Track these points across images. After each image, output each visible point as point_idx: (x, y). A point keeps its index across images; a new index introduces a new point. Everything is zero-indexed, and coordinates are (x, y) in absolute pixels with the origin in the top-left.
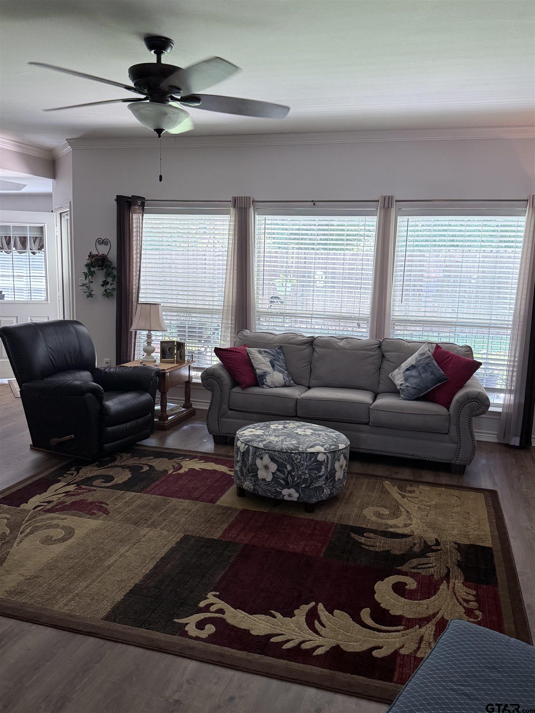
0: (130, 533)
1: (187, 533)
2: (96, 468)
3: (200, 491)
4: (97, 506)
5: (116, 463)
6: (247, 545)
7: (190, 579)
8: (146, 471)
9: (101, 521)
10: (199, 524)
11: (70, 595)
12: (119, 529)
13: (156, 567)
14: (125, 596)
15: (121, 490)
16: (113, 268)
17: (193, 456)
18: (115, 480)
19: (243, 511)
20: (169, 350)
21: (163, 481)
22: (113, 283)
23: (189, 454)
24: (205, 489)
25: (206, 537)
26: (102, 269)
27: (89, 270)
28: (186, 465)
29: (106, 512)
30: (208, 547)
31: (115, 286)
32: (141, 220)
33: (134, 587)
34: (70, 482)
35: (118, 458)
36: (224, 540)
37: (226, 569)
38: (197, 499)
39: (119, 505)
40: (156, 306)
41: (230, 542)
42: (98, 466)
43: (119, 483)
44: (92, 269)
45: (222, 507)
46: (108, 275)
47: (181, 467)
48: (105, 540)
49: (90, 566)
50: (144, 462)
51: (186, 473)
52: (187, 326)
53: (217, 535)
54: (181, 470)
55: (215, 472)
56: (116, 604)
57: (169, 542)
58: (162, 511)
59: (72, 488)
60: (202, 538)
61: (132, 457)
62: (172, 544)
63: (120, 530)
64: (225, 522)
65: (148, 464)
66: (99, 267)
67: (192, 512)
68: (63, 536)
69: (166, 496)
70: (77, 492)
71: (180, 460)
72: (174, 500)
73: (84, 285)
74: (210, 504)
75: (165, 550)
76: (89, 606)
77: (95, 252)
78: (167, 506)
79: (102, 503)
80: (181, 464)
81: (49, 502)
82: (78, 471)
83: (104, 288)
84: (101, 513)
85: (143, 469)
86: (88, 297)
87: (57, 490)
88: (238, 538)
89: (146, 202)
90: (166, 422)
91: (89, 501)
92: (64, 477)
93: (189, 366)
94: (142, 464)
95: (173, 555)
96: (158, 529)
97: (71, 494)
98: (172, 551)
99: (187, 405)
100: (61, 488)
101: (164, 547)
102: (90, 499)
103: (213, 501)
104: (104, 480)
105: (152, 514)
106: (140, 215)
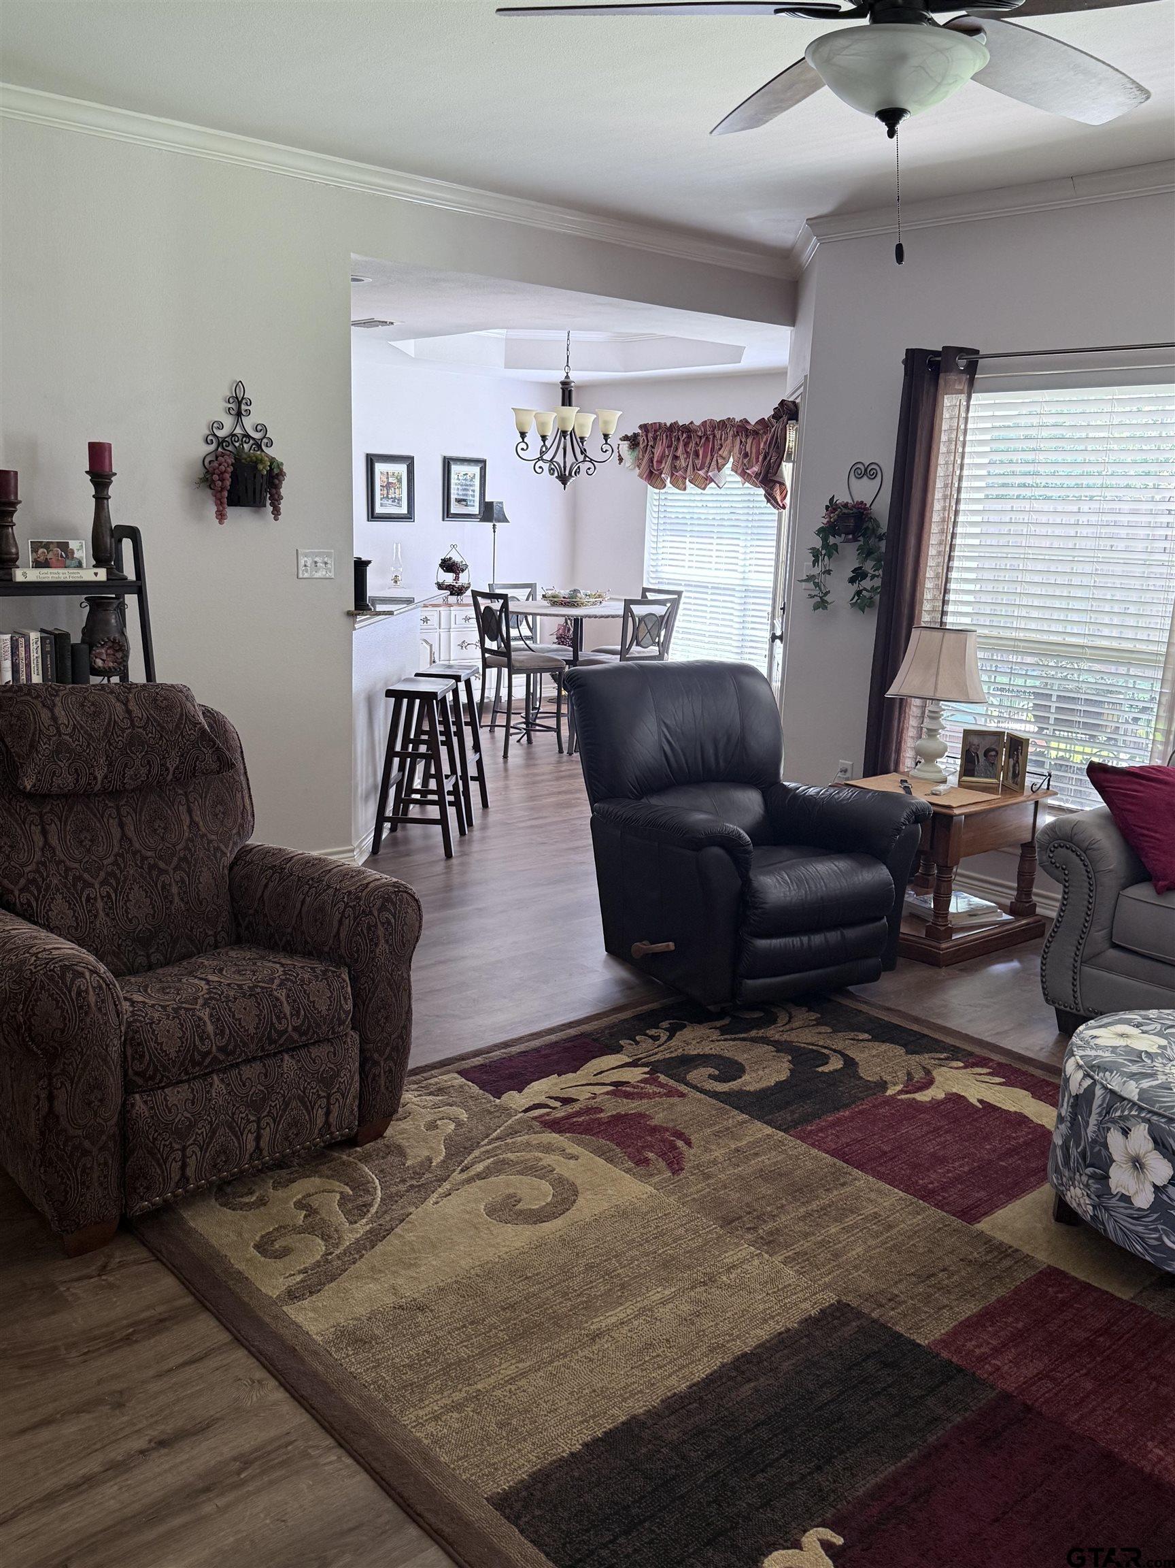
0: (700, 1249)
1: (849, 1299)
2: (715, 1035)
3: (949, 1171)
4: (663, 1141)
5: (772, 1033)
6: (1006, 1396)
7: (783, 1456)
8: (831, 1072)
9: (650, 1189)
10: (897, 1278)
11: (460, 1390)
12: (682, 1225)
13: (710, 1381)
14: (586, 1445)
15: (742, 1110)
16: (880, 538)
17: (978, 1056)
18: (746, 1077)
19: (1052, 1275)
20: (986, 754)
21: (861, 1112)
22: (876, 573)
23: (969, 1049)
24: (966, 1169)
25: (898, 1328)
26: (855, 540)
27: (825, 540)
28: (948, 1079)
29: (675, 1164)
30: (886, 1365)
31: (877, 582)
32: (963, 409)
33: (623, 1423)
34: (640, 1059)
35: (783, 1017)
36: (945, 1354)
37: (904, 1461)
38: (927, 1195)
39: (718, 1153)
40: (962, 635)
41: (960, 1370)
42: (724, 1031)
43: (748, 1089)
44: (832, 540)
45: (988, 1241)
46: (866, 553)
47: (928, 1083)
48: (630, 1249)
49: (553, 1318)
50: (839, 1047)
51: (935, 1105)
52: (1055, 694)
53: (929, 1333)
54: (926, 1092)
55: (1020, 1120)
56: (551, 1464)
57: (786, 1308)
58: (814, 1205)
59: (635, 1075)
60: (884, 1326)
61: (819, 1023)
62: (789, 1321)
63: (681, 1231)
64: (973, 1296)
65: (847, 1052)
66: (847, 534)
67: (895, 1231)
68: (545, 1206)
69: (846, 1161)
70: (642, 1088)
71: (937, 1062)
72: (862, 1180)
73: (810, 578)
74: (957, 1223)
75: (762, 1333)
76: (485, 1443)
77: (843, 498)
78: (835, 1193)
79: (680, 1135)
80: (935, 1073)
81: (566, 1101)
82: (672, 1032)
83: (855, 587)
84: (662, 1164)
85: (827, 1063)
86: (816, 607)
87: (602, 1072)
88: (989, 1363)
89: (980, 360)
90: (944, 946)
91: (654, 1122)
92: (635, 1040)
93: (1037, 803)
94: (831, 1049)
95: (778, 1355)
96: (778, 1259)
97: (625, 1092)
98: (783, 1342)
99: (1022, 906)
100: (613, 1068)
101: (765, 1321)
102: (659, 1119)
103: (970, 1214)
104: (717, 1072)
105: (783, 1206)
106: (963, 397)
